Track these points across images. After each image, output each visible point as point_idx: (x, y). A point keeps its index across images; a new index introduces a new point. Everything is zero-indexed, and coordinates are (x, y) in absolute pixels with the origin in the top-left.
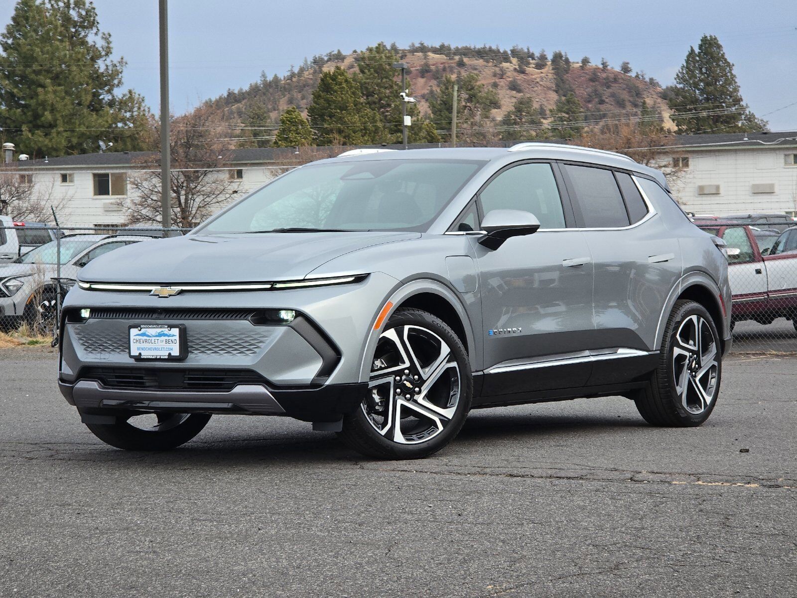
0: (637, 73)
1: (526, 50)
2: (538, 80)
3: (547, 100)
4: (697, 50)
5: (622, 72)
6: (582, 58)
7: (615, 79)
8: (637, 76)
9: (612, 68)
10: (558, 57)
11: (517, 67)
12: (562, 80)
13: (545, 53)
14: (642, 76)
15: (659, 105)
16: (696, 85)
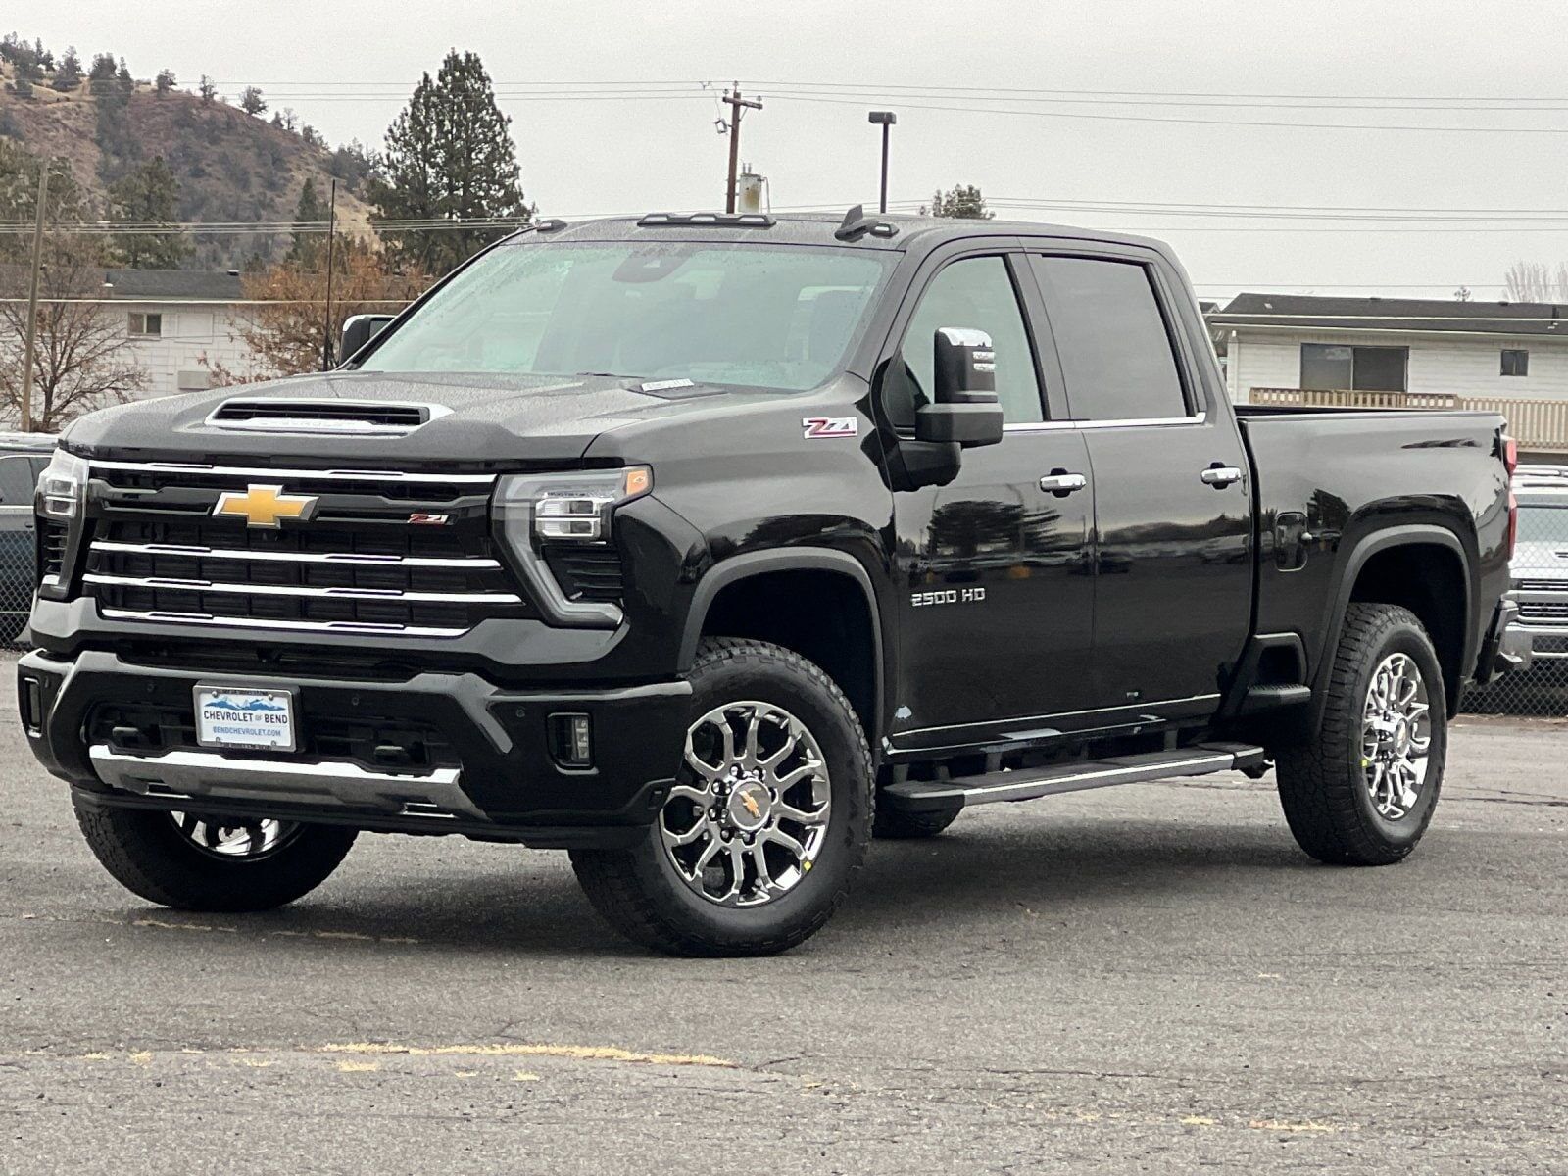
0: (277, 114)
1: (34, 48)
2: (59, 115)
3: (78, 160)
4: (436, 82)
5: (245, 110)
6: (158, 74)
7: (228, 124)
8: (277, 121)
9: (224, 99)
10: (105, 66)
11: (13, 82)
12: (112, 117)
13: (75, 57)
14: (289, 123)
15: (321, 188)
16: (428, 156)
